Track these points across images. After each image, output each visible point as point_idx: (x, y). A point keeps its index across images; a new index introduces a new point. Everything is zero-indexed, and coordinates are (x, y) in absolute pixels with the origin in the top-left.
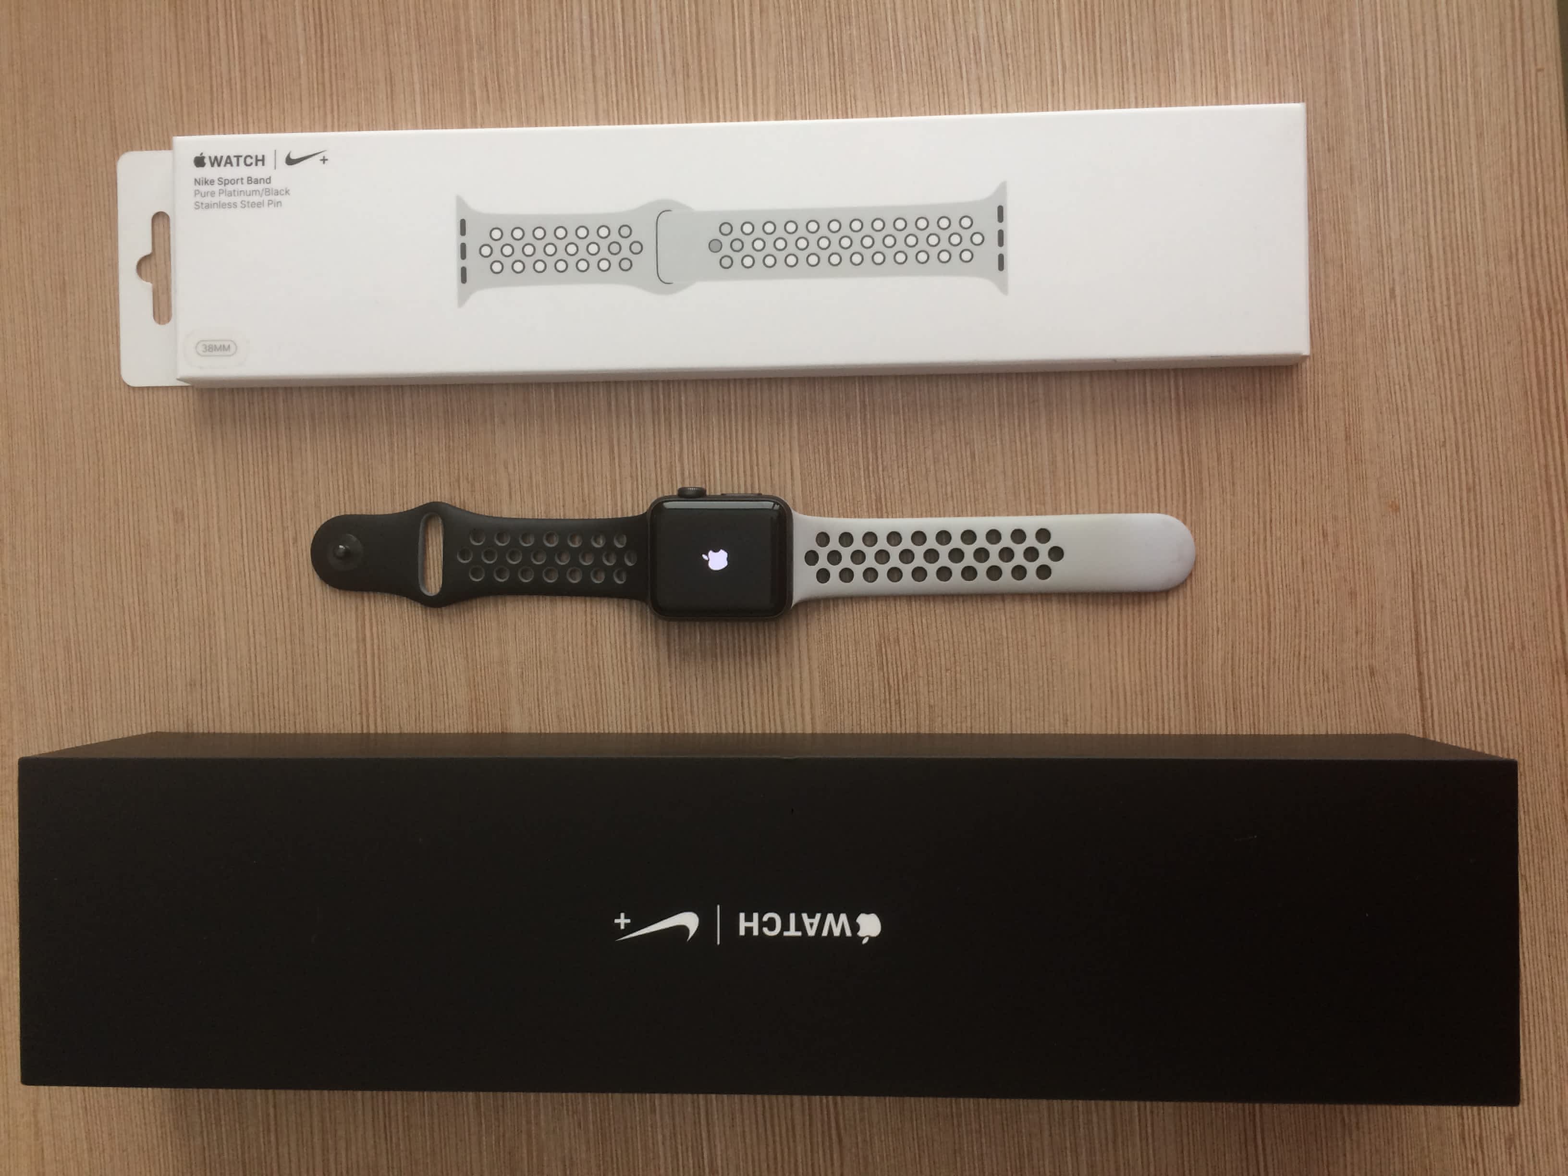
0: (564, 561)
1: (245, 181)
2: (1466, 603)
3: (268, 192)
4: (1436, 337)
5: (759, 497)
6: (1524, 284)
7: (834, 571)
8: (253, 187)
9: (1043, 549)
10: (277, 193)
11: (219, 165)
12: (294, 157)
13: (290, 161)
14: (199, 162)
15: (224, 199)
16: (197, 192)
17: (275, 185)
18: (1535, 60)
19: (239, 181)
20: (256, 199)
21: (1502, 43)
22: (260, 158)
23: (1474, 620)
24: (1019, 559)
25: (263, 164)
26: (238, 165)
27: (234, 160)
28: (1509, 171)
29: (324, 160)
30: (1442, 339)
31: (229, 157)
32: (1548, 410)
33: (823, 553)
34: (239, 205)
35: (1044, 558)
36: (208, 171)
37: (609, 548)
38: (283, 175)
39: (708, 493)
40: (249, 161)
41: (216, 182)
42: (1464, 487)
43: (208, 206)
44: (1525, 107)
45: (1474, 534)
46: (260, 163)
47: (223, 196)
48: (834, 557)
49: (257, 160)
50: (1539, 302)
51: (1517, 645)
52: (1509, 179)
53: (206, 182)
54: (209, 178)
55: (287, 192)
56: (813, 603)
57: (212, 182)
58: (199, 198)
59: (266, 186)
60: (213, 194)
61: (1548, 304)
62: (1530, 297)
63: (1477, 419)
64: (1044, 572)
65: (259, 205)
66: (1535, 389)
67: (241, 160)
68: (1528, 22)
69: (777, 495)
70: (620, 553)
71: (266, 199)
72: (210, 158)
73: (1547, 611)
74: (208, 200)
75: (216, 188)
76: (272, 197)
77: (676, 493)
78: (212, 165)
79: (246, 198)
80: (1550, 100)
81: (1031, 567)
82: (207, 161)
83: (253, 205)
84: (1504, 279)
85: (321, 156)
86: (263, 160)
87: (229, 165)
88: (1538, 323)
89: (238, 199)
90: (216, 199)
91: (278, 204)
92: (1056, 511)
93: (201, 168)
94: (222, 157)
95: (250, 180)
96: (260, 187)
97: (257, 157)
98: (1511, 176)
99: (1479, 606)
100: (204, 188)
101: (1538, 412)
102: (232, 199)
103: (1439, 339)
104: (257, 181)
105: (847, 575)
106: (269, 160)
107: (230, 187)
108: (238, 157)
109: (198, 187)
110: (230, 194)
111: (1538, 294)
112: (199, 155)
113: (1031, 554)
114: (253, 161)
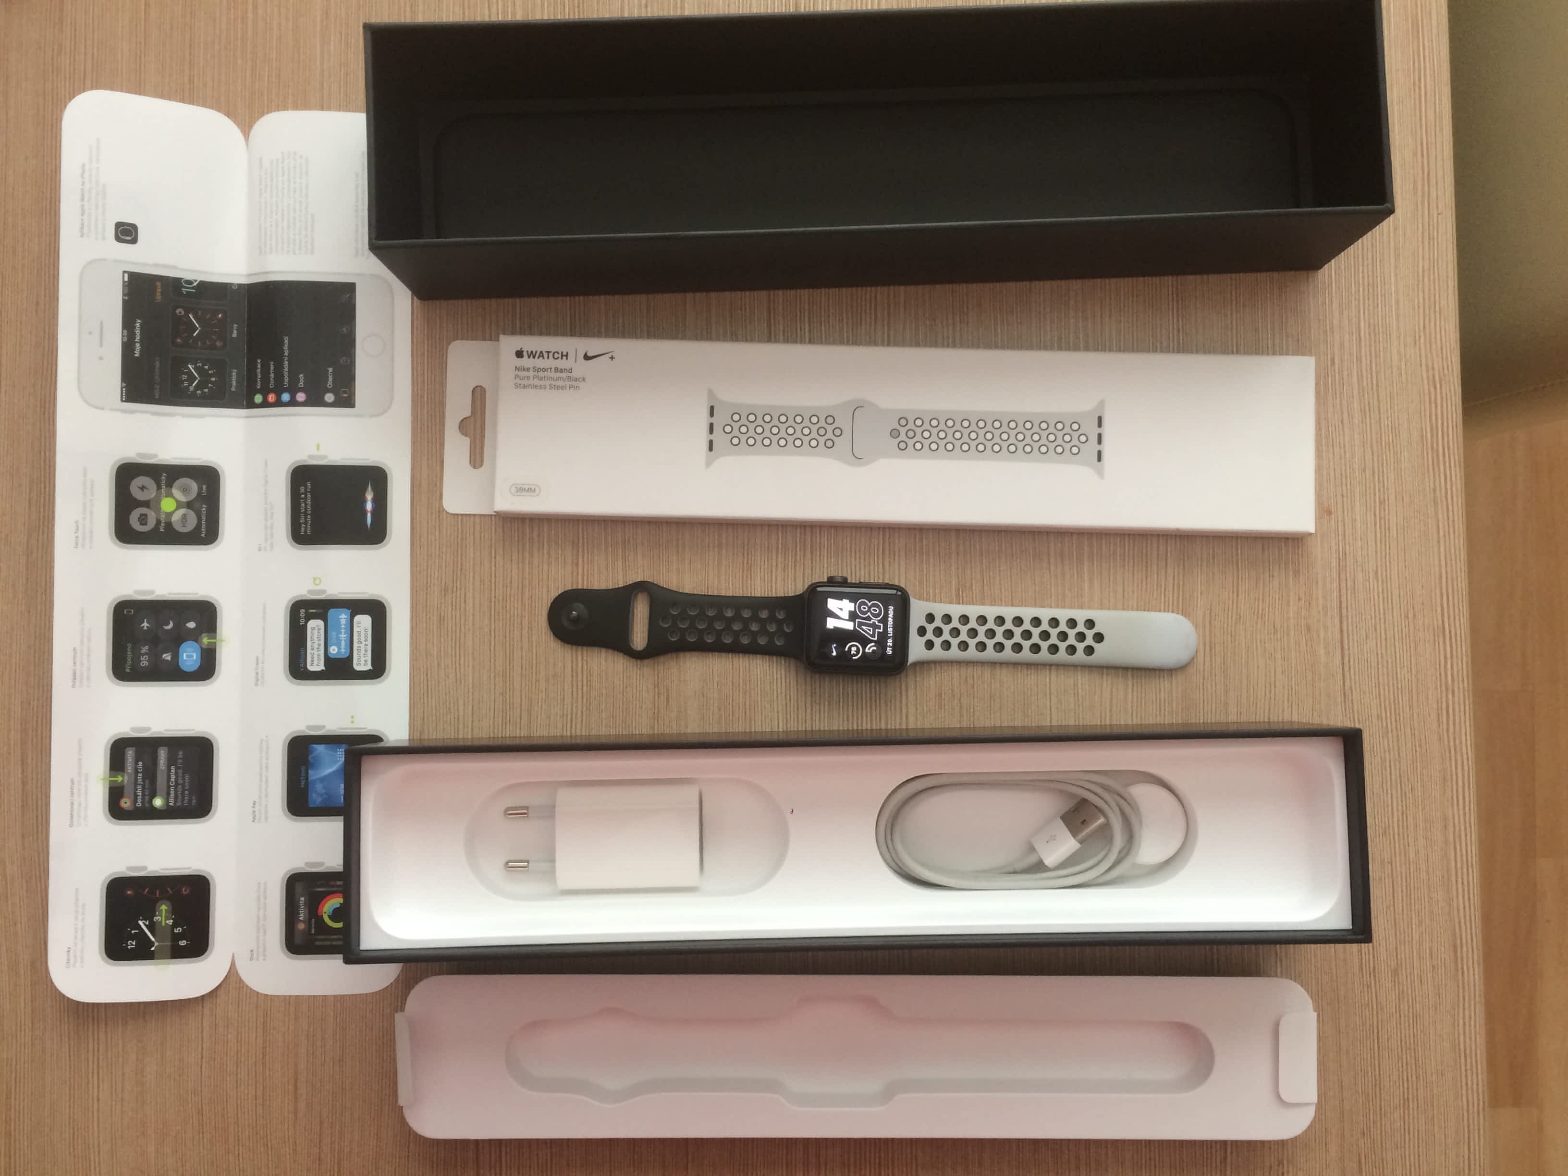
0: (736, 627)
1: (553, 370)
2: (1375, 582)
3: (569, 378)
4: (1361, 394)
5: (887, 586)
6: (1424, 361)
7: (938, 642)
8: (559, 375)
9: (1089, 634)
10: (576, 380)
11: (534, 357)
12: (589, 354)
13: (587, 357)
14: (519, 354)
15: (537, 382)
16: (516, 376)
17: (575, 374)
18: (1437, 207)
19: (549, 370)
20: (560, 383)
21: (1415, 193)
22: (565, 354)
23: (1381, 595)
24: (1072, 640)
25: (567, 359)
26: (548, 358)
27: (545, 355)
28: (1416, 283)
29: (612, 358)
30: (1366, 396)
31: (541, 352)
32: (1438, 451)
33: (930, 628)
34: (548, 387)
35: (1089, 641)
36: (525, 362)
37: (772, 618)
38: (581, 368)
39: (849, 581)
40: (556, 355)
41: (531, 370)
42: (1377, 501)
43: (525, 387)
44: (1429, 238)
45: (1383, 534)
46: (564, 358)
47: (536, 380)
48: (938, 632)
49: (562, 356)
50: (1434, 376)
51: (1411, 615)
52: (1416, 288)
53: (524, 370)
54: (526, 366)
55: (584, 380)
56: (922, 664)
57: (528, 369)
58: (518, 381)
59: (569, 374)
60: (528, 378)
61: (1440, 378)
62: (1427, 371)
63: (1388, 454)
64: (1089, 650)
65: (563, 388)
66: (1429, 435)
67: (551, 355)
68: (1433, 181)
69: (903, 586)
70: (780, 623)
71: (568, 383)
72: (527, 352)
73: (1431, 591)
74: (525, 382)
75: (531, 374)
76: (574, 383)
77: (826, 580)
78: (529, 357)
79: (554, 383)
80: (1446, 235)
81: (1080, 647)
82: (525, 354)
83: (558, 388)
84: (1410, 357)
85: (610, 355)
86: (567, 356)
87: (541, 358)
88: (1432, 390)
89: (547, 383)
90: (531, 382)
91: (577, 387)
92: (1101, 607)
93: (520, 359)
94: (536, 352)
95: (556, 370)
96: (564, 375)
97: (562, 353)
98: (1418, 285)
99: (1385, 585)
100: (523, 374)
101: (1430, 451)
102: (542, 383)
103: (1364, 396)
104: (561, 371)
105: (947, 645)
106: (571, 356)
107: (541, 374)
108: (548, 352)
109: (517, 373)
110: (541, 379)
111: (1433, 368)
112: (519, 349)
113: (1081, 637)
114: (560, 356)
